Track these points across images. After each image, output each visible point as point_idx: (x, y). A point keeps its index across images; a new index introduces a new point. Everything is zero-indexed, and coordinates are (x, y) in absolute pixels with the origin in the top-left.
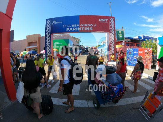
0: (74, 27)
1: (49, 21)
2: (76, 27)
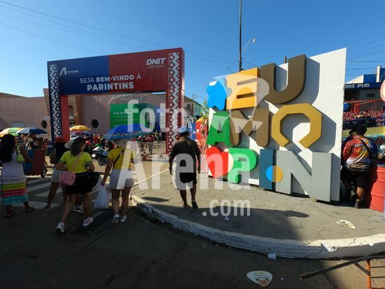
0: (101, 83)
1: (53, 66)
2: (103, 83)
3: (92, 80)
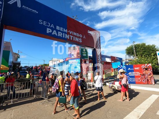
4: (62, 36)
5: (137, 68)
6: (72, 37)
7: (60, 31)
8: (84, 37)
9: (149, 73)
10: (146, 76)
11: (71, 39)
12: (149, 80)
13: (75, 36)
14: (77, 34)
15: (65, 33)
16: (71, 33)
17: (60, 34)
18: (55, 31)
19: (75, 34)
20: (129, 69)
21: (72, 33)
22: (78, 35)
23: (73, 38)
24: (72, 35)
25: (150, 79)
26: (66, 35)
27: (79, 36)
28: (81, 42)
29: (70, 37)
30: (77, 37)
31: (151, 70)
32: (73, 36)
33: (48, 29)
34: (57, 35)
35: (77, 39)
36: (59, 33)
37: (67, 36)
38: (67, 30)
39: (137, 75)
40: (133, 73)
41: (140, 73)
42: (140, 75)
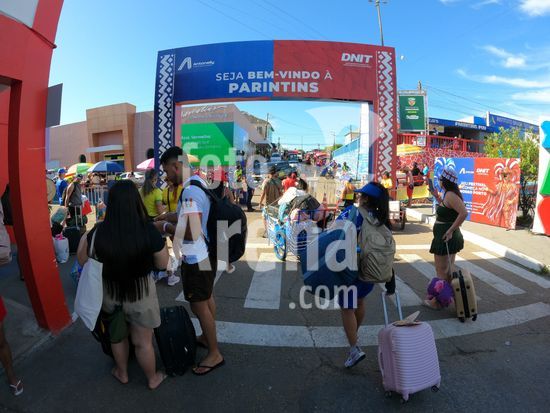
1: (167, 57)
2: (261, 81)
3: (240, 76)
4: (262, 89)
5: (484, 171)
6: (285, 84)
7: (256, 80)
8: (328, 75)
9: (510, 192)
10: (502, 198)
11: (285, 90)
12: (506, 214)
13: (296, 80)
14: (304, 73)
15: (269, 80)
16: (283, 76)
17: (256, 87)
18: (245, 85)
19: (297, 75)
20: (463, 169)
21: (287, 75)
22: (305, 75)
23: (289, 87)
24: (287, 79)
25: (509, 211)
26: (271, 83)
27: (308, 77)
28: (316, 90)
29: (281, 87)
30: (303, 81)
31: (516, 180)
32: (292, 80)
33: (231, 85)
34: (248, 91)
35: (303, 87)
36: (254, 84)
37: (274, 87)
38: (272, 73)
39: (480, 193)
40: (471, 184)
41: (487, 189)
42: (485, 194)
